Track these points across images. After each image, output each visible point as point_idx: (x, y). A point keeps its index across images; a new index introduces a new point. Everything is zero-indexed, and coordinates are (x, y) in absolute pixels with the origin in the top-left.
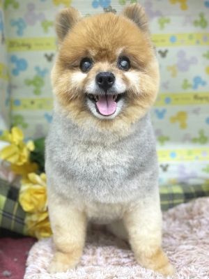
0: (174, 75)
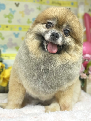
0: (23, 16)
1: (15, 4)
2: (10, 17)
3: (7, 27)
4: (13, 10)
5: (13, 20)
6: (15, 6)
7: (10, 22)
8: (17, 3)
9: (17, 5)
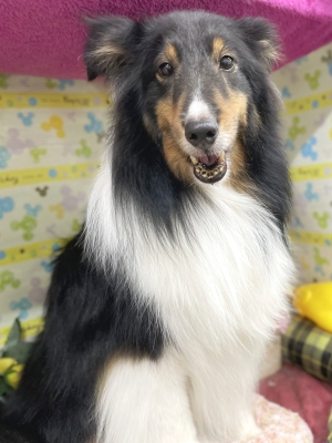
1: (38, 189)
2: (28, 224)
3: (22, 251)
4: (33, 206)
5: (35, 231)
6: (37, 194)
7: (27, 237)
8: (42, 186)
9: (43, 192)
